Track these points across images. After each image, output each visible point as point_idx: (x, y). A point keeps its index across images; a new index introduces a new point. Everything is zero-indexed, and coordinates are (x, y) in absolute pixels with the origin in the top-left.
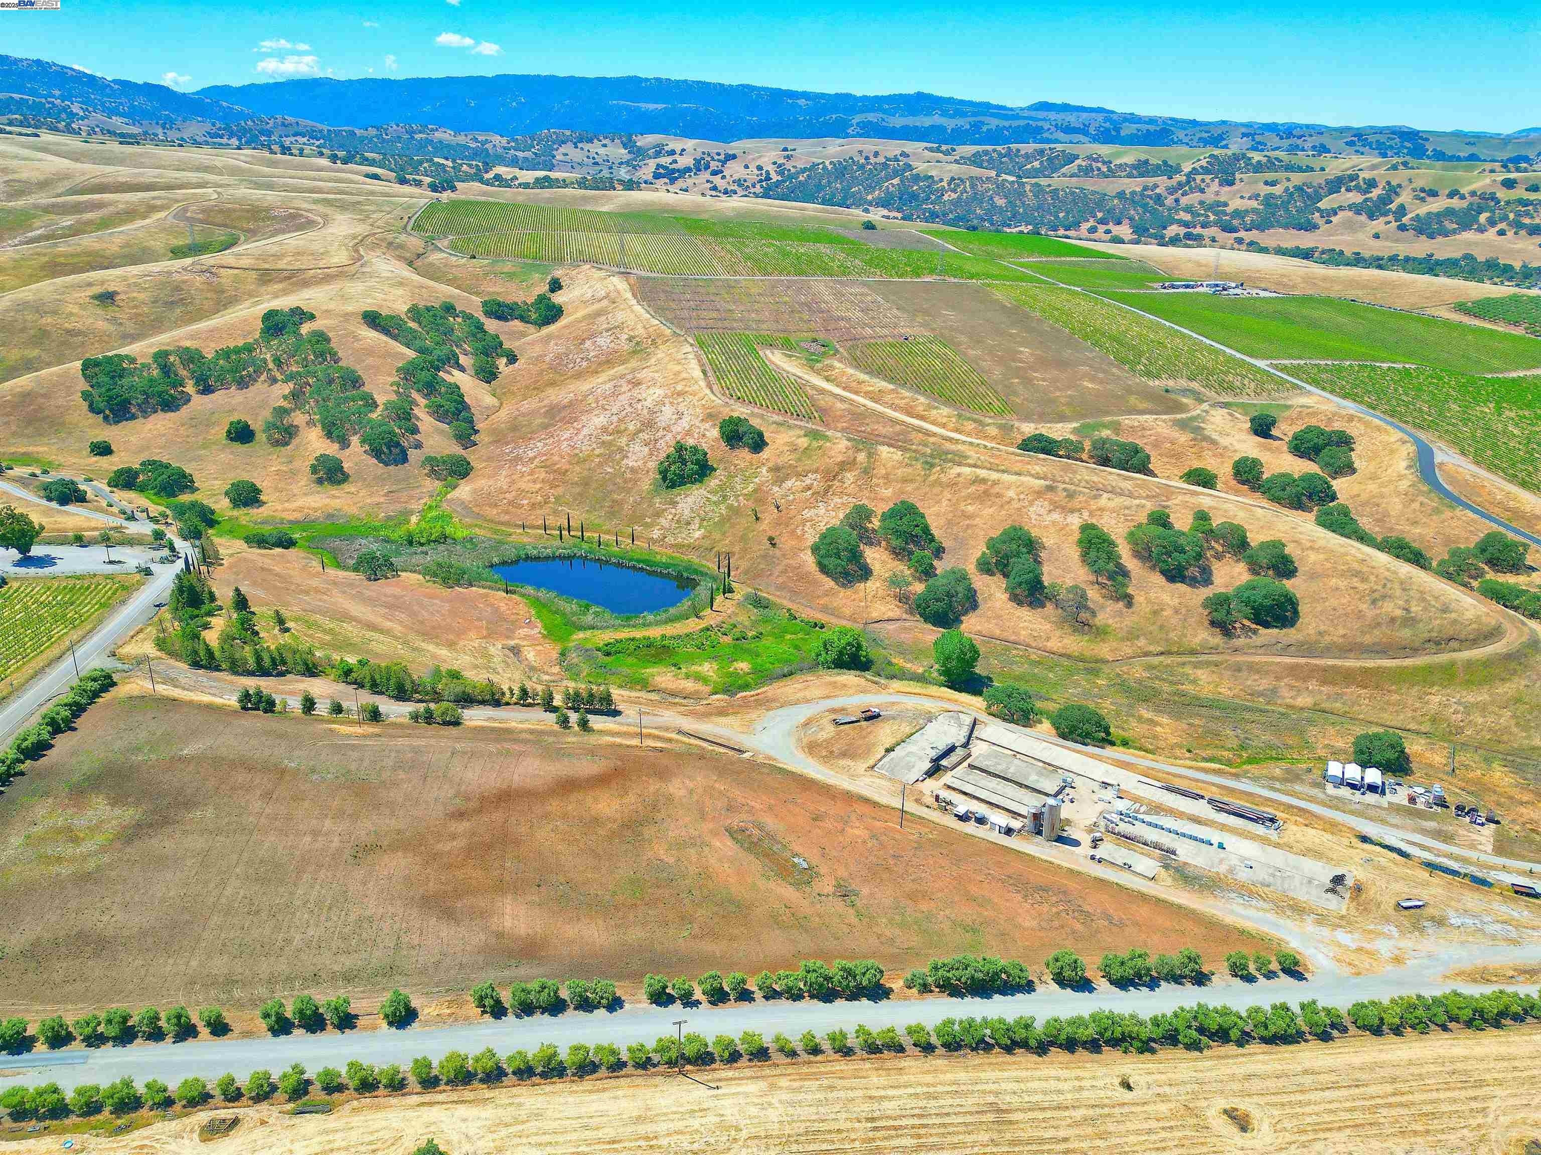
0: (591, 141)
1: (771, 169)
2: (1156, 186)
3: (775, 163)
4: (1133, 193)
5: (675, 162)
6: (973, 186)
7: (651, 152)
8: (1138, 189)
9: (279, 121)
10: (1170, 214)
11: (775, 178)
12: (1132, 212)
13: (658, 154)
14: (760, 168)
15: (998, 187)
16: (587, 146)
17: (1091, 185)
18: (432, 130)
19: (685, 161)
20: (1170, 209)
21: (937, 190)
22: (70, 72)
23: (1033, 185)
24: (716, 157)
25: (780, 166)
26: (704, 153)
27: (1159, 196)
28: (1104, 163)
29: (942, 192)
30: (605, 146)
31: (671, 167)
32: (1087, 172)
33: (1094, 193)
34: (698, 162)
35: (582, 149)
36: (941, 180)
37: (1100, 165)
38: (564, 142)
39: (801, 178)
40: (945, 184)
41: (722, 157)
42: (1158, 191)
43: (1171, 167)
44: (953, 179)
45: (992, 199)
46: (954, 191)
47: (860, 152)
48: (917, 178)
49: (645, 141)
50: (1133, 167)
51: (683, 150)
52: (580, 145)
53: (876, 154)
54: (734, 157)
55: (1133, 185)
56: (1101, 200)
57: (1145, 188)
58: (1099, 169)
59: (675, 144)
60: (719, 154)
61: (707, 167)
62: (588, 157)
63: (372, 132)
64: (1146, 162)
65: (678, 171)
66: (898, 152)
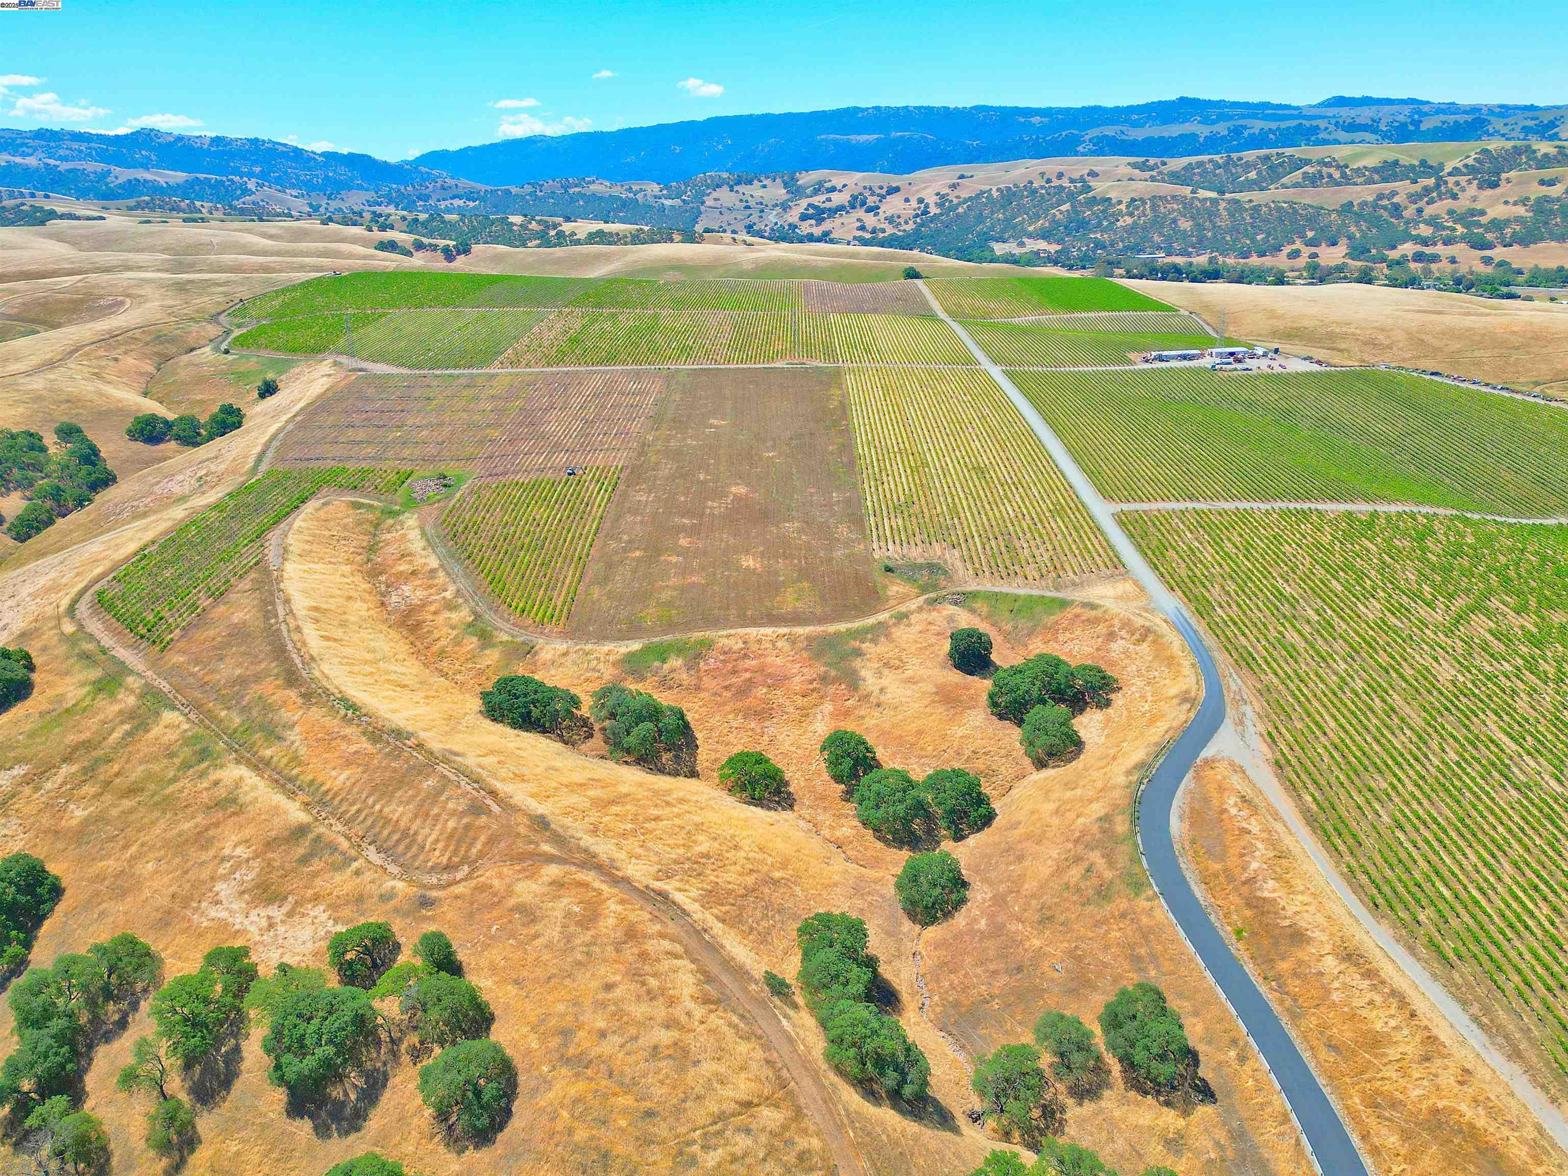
0: (750, 183)
1: (931, 200)
2: (1394, 193)
3: (938, 194)
4: (1364, 204)
5: (829, 200)
6: (1154, 207)
7: (808, 191)
8: (1370, 199)
9: (438, 185)
10: (1407, 228)
11: (934, 210)
12: (1353, 229)
13: (816, 192)
14: (921, 201)
15: (1184, 208)
16: (741, 188)
17: (1309, 198)
18: (590, 182)
19: (838, 199)
20: (1407, 223)
21: (1113, 215)
22: (281, 148)
23: (1229, 201)
24: (878, 191)
25: (943, 196)
26: (865, 188)
27: (1396, 207)
28: (1338, 167)
29: (1116, 217)
30: (764, 186)
31: (823, 206)
32: (1314, 180)
33: (1306, 207)
34: (855, 198)
35: (737, 192)
36: (1120, 202)
37: (1332, 170)
38: (719, 186)
39: (960, 210)
40: (1123, 207)
41: (883, 192)
42: (1395, 200)
43: (1431, 167)
44: (1133, 200)
45: (1174, 221)
46: (1131, 215)
47: (1042, 174)
48: (1093, 201)
49: (806, 178)
50: (1375, 170)
51: (844, 186)
52: (736, 188)
53: (1060, 176)
54: (897, 189)
55: (1363, 193)
56: (1314, 216)
57: (1380, 197)
58: (1330, 176)
59: (838, 179)
60: (881, 188)
61: (863, 203)
62: (741, 201)
63: (528, 189)
64: (1396, 163)
65: (829, 209)
66: (1086, 172)
